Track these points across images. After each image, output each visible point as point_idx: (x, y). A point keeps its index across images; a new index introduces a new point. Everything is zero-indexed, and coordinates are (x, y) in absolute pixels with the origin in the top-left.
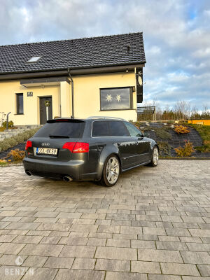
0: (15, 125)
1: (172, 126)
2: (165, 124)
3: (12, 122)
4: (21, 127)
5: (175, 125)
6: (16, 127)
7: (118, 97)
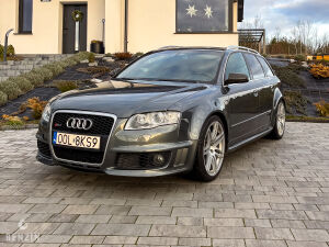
0: (17, 52)
1: (305, 65)
2: (292, 60)
3: (12, 48)
4: (31, 58)
5: (309, 62)
6: (21, 58)
7: (209, 11)
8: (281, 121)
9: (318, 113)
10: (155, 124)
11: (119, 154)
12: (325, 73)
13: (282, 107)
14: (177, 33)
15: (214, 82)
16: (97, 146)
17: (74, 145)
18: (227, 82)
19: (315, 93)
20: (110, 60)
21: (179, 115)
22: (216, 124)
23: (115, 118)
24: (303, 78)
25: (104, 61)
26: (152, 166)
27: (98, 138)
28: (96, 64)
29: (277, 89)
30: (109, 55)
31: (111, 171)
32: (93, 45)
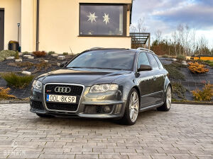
1: (185, 63)
5: (188, 61)
7: (106, 18)
8: (169, 100)
9: (194, 98)
10: (104, 90)
11: (86, 105)
12: (200, 70)
13: (170, 90)
15: (132, 70)
16: (75, 101)
17: (60, 101)
18: (139, 70)
19: (192, 84)
20: (30, 57)
21: (117, 86)
22: (135, 94)
23: (84, 86)
24: (183, 73)
26: (104, 112)
27: (75, 97)
29: (167, 77)
31: (81, 115)
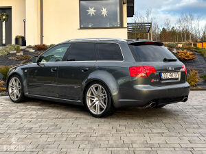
14: (81, 28)
20: (32, 50)
25: (28, 51)
28: (21, 53)
30: (30, 47)
32: (17, 39)
